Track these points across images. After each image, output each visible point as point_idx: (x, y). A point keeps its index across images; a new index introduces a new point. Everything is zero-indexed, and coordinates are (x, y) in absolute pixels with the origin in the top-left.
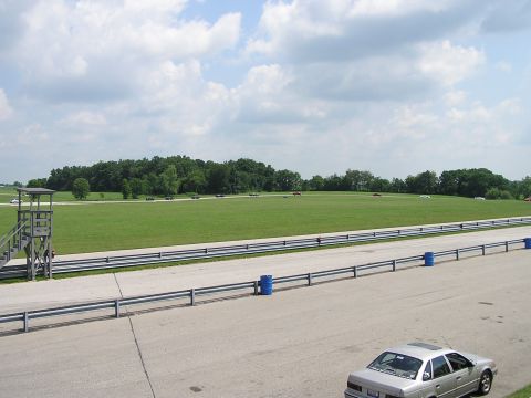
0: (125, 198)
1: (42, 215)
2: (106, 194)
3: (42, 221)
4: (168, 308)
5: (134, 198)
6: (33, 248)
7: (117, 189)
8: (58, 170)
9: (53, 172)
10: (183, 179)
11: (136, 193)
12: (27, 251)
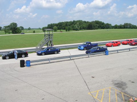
0: (66, 31)
1: (50, 36)
2: (62, 30)
3: (50, 37)
5: (69, 31)
6: (49, 44)
7: (64, 29)
9: (48, 25)
10: (81, 26)
11: (69, 30)
12: (47, 44)
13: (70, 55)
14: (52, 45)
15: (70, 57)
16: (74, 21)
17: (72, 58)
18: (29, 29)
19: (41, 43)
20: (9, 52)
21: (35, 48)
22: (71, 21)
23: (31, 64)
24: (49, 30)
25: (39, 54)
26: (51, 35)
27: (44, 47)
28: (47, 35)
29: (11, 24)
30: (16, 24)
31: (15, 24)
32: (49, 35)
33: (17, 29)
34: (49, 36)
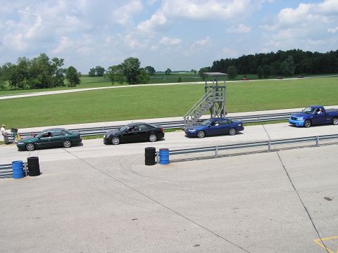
0: (260, 78)
1: (220, 89)
2: (248, 76)
3: (220, 93)
4: (300, 147)
5: (266, 78)
6: (215, 109)
7: (254, 73)
8: (217, 61)
9: (214, 63)
10: (299, 64)
11: (267, 74)
12: (211, 110)
13: (267, 139)
14: (222, 112)
15: (267, 143)
16: (280, 53)
17: (272, 147)
18: (168, 72)
19: (195, 107)
20: (119, 128)
21: (181, 119)
22: (272, 53)
23: (171, 158)
24: (217, 76)
25: (190, 135)
26: (222, 87)
27: (203, 117)
28: (211, 87)
29: (126, 61)
30: (138, 60)
31: (135, 62)
32: (217, 88)
33: (138, 73)
34: (217, 90)
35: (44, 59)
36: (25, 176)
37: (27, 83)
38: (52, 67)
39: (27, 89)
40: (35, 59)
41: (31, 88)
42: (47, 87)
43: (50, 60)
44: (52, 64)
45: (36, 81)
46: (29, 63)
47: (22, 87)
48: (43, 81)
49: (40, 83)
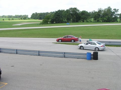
35: (109, 9)
36: (91, 59)
37: (101, 20)
38: (113, 13)
39: (100, 22)
40: (105, 9)
41: (102, 22)
42: (109, 22)
43: (112, 10)
44: (113, 11)
45: (105, 19)
46: (103, 10)
47: (98, 21)
48: (108, 19)
49: (107, 20)
